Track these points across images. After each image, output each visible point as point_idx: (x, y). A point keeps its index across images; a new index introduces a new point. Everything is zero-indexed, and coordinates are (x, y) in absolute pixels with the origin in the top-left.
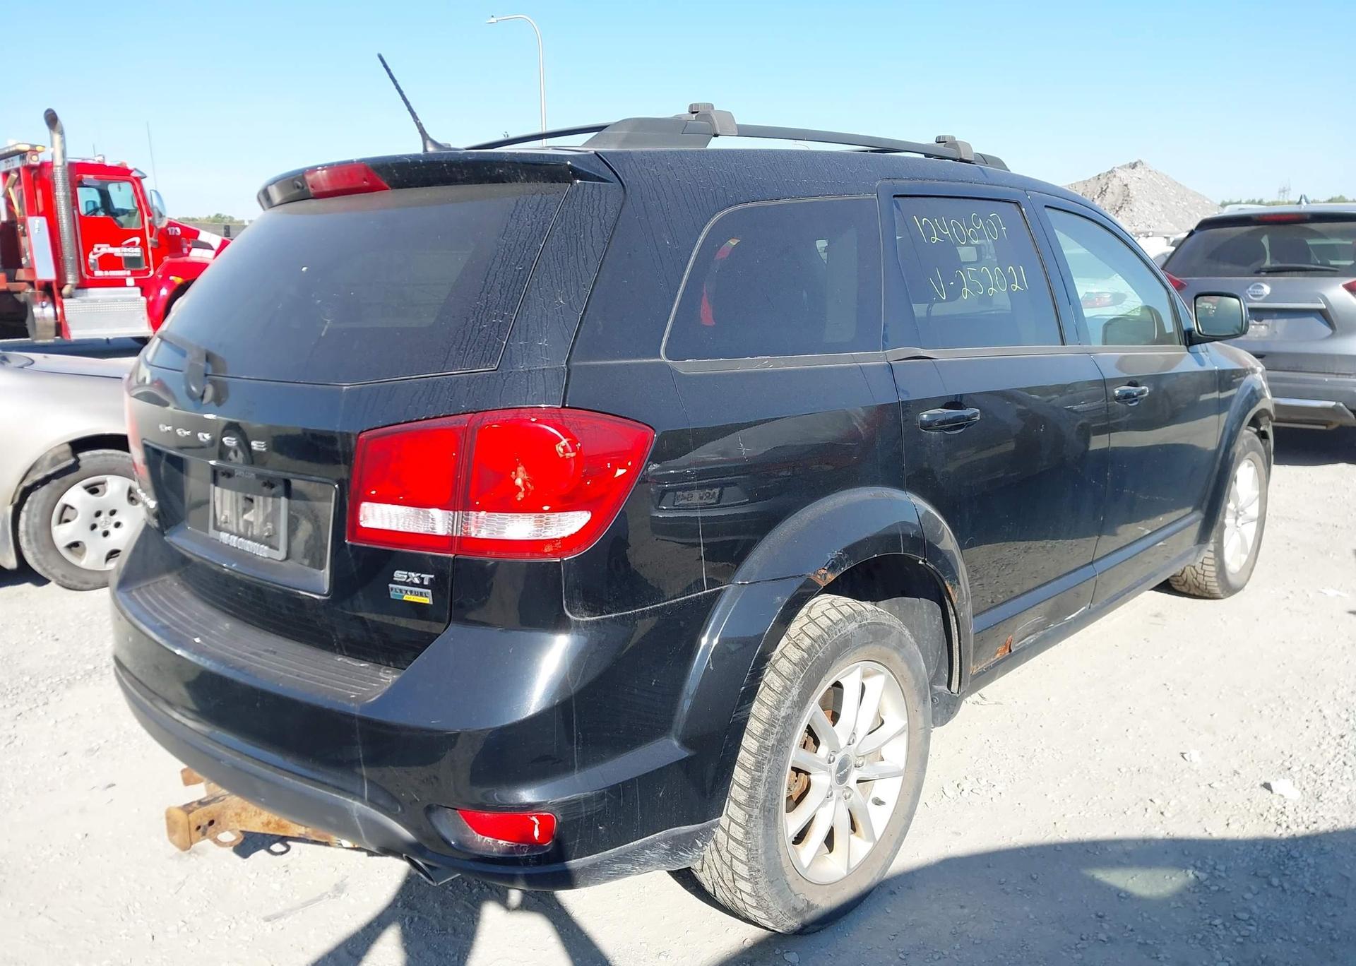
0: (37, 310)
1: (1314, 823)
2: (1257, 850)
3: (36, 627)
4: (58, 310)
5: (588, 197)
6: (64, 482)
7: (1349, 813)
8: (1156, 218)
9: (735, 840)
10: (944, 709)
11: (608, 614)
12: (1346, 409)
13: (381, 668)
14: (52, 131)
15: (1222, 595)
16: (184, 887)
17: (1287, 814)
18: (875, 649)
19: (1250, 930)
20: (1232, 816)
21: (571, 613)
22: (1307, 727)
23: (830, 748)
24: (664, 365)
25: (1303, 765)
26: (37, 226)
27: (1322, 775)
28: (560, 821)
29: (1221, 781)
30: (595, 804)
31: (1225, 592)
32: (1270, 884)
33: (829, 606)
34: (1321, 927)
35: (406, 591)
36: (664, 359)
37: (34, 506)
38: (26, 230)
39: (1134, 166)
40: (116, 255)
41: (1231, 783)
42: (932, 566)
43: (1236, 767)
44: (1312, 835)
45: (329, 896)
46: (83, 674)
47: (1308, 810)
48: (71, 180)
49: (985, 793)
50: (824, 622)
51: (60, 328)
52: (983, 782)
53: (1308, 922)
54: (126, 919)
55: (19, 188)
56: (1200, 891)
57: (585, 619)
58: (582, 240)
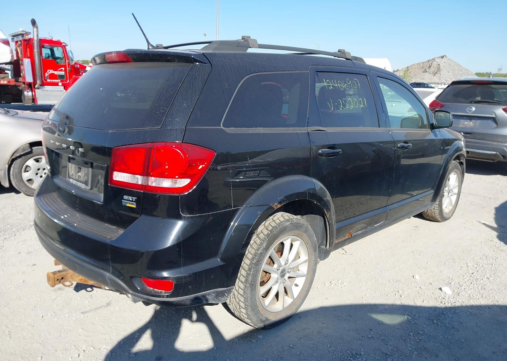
0: (26, 93)
1: (455, 303)
2: (431, 310)
3: (14, 208)
4: (33, 93)
5: (198, 69)
6: (27, 157)
7: (468, 300)
8: (449, 78)
9: (240, 294)
10: (324, 254)
11: (196, 214)
12: (500, 155)
13: (119, 228)
14: (33, 27)
15: (441, 221)
16: (55, 301)
17: (445, 299)
18: (297, 232)
19: (422, 338)
20: (425, 298)
21: (182, 213)
22: (461, 269)
23: (278, 265)
24: (222, 129)
25: (456, 283)
26: (27, 62)
27: (462, 286)
28: (175, 284)
29: (425, 286)
30: (188, 278)
31: (442, 220)
32: (433, 323)
33: (281, 216)
34: (448, 338)
35: (128, 203)
36: (222, 127)
37: (16, 165)
38: (23, 63)
39: (443, 57)
40: (55, 74)
41: (428, 287)
42: (319, 204)
43: (431, 282)
44: (453, 307)
45: (105, 307)
46: (29, 226)
47: (453, 298)
48: (40, 46)
49: (339, 285)
50: (278, 221)
51: (34, 100)
52: (340, 281)
53: (444, 336)
54: (34, 310)
55: (21, 47)
56: (408, 323)
57: (187, 216)
58: (195, 84)
